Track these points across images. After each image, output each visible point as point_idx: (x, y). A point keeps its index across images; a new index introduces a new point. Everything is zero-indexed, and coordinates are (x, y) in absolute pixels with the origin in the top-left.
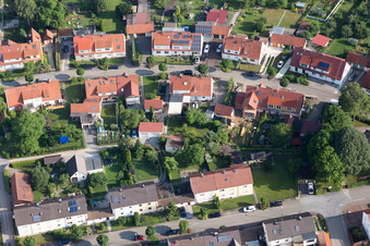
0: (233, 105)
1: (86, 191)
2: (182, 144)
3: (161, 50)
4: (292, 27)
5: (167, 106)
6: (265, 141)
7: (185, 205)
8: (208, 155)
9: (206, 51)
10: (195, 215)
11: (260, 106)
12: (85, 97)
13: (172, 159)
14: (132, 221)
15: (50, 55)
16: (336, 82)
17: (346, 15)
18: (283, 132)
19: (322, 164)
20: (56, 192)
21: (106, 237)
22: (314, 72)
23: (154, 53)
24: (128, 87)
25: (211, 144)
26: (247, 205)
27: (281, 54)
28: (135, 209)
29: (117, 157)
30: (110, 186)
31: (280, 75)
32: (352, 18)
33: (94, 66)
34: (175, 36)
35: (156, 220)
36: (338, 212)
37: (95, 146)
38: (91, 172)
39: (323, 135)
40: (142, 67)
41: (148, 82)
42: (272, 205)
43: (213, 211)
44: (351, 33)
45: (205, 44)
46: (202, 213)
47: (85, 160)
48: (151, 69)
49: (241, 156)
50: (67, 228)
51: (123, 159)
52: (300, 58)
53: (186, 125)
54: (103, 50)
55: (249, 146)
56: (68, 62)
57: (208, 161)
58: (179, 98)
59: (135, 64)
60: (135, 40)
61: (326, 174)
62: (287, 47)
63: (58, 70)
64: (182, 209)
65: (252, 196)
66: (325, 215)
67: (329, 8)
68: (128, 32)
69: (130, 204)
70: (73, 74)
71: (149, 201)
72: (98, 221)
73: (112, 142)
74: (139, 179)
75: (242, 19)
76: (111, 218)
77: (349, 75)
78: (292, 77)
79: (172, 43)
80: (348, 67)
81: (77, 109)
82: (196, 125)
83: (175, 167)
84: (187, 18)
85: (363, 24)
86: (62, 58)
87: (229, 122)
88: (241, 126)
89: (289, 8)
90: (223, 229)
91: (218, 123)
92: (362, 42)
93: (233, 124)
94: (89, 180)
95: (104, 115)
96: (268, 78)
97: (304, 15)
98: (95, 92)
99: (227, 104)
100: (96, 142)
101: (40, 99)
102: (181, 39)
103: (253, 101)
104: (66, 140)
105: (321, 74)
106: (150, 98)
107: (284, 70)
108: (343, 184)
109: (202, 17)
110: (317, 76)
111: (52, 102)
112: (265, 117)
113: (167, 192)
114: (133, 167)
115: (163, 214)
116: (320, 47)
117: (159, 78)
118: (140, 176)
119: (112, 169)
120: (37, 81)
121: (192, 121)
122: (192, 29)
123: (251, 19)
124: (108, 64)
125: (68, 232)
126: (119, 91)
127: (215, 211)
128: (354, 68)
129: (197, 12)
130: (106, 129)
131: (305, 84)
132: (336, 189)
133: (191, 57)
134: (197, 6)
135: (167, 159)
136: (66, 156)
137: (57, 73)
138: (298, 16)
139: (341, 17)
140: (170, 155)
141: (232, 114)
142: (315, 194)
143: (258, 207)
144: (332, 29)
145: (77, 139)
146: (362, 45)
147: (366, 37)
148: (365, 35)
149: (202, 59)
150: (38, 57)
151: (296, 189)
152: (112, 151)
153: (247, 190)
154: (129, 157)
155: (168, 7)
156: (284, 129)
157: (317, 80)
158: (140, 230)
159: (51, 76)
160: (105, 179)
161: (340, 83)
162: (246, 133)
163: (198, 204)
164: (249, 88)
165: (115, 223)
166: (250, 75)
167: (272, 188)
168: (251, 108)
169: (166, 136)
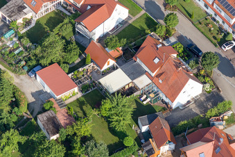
169: (55, 105)
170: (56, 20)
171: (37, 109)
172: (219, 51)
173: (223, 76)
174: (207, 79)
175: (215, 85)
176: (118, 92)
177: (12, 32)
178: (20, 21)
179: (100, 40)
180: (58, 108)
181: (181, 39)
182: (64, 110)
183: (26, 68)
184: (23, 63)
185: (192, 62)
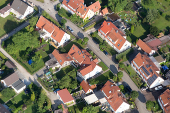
3: (136, 66)
12: (67, 52)
23: (132, 65)
37: (36, 78)
38: (13, 87)
40: (117, 66)
54: (111, 40)
56: (94, 31)
58: (100, 97)
63: (84, 30)
73: (44, 84)
79: (143, 67)
81: (55, 54)
86: (94, 27)
95: (64, 69)
100: (39, 77)
101: (51, 34)
102: (148, 69)
111: (56, 42)
126: (83, 64)
137: (81, 32)
169: (63, 107)
170: (69, 69)
171: (55, 108)
172: (140, 91)
173: (140, 102)
174: (133, 103)
175: (136, 106)
176: (91, 104)
177: (50, 72)
178: (54, 68)
179: (88, 80)
180: (64, 108)
181: (124, 83)
182: (66, 109)
183: (53, 89)
184: (52, 87)
185: (127, 94)
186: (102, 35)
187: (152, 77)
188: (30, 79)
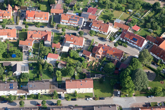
0: (92, 52)
1: (19, 80)
2: (65, 65)
3: (64, 22)
4: (125, 20)
5: (62, 47)
6: (103, 69)
7: (61, 93)
8: (76, 72)
9: (84, 25)
10: (65, 98)
11: (103, 53)
12: (26, 38)
13: (60, 72)
14: (36, 97)
15: (15, 17)
16: (140, 48)
17: (150, 18)
18: (111, 67)
19: (125, 84)
20: (6, 79)
21: (23, 102)
22: (130, 42)
23: (61, 23)
24: (46, 36)
25: (78, 67)
26: (89, 97)
27: (117, 32)
28: (39, 91)
29: (35, 67)
30: (30, 80)
31: (115, 41)
32: (152, 20)
33: (33, 25)
34: (71, 17)
35: (48, 98)
36: (129, 106)
37: (27, 61)
38: (23, 72)
39: (127, 71)
40: (55, 28)
41: (56, 36)
42: (100, 99)
43: (73, 98)
44: (150, 27)
45: (84, 22)
46: (68, 98)
47: (21, 66)
48: (59, 30)
49: (90, 75)
50: (7, 95)
51: (38, 68)
52: (125, 34)
53: (69, 57)
54: (39, 18)
55: (95, 71)
56: (22, 21)
57: (75, 75)
58: (68, 45)
59: (52, 27)
60: (54, 16)
61: (126, 88)
62: (120, 29)
63: (17, 24)
64: (60, 95)
65: (92, 93)
66: (123, 107)
67: (143, 14)
68: (51, 12)
69: (37, 89)
70: (23, 27)
71: (45, 89)
72: (22, 94)
73: (35, 60)
74: (43, 78)
75: (103, 13)
76: (28, 94)
77: (145, 46)
78: (120, 43)
79: (70, 19)
80: (146, 42)
81: (22, 43)
82: (73, 58)
83: (60, 75)
84: (79, 9)
85: (156, 24)
86: (20, 19)
87: (88, 59)
88: (93, 61)
89: (125, 11)
90: (76, 106)
91: (83, 58)
92: (155, 31)
93: (90, 60)
94: (21, 76)
95: (34, 47)
96: (110, 42)
97: (131, 15)
98: (31, 37)
99: (89, 51)
100: (28, 59)
101: (7, 36)
102: (74, 18)
103: (101, 51)
104: (15, 56)
105: (133, 43)
106: (55, 43)
107: (117, 39)
108: (134, 94)
109: (85, 10)
110: (131, 44)
111: (12, 38)
112: (105, 59)
113: (55, 86)
114: (42, 73)
115: (51, 95)
116: (135, 31)
117: (61, 34)
118: (44, 77)
119: (32, 72)
120: (7, 28)
121: (72, 56)
122: (80, 15)
123: (107, 14)
124: (40, 25)
125: (8, 97)
126: (42, 38)
127: (74, 98)
128: (148, 43)
129: (84, 7)
130: (33, 54)
131: (125, 47)
132: (130, 96)
133: (77, 27)
134: (84, 5)
135: (57, 71)
136: (13, 63)
137: (17, 26)
138: (128, 16)
139: (147, 19)
140: (59, 69)
141: (91, 55)
142: (120, 97)
143: (94, 99)
144: (142, 24)
145: (19, 56)
146: (154, 33)
147: (157, 29)
148: (156, 29)
149: (82, 29)
150: (9, 17)
151: (112, 93)
152: (34, 64)
153: (90, 90)
154: (41, 68)
155: (71, 3)
156: (111, 65)
157: (131, 46)
158: (39, 101)
159: (13, 27)
160: (28, 76)
161: (141, 48)
162: (95, 65)
163: (67, 94)
164: (100, 45)
165: (29, 97)
166: (102, 39)
167: (102, 91)
168: (99, 54)
186: (29, 20)
187: (80, 20)
188: (24, 64)
